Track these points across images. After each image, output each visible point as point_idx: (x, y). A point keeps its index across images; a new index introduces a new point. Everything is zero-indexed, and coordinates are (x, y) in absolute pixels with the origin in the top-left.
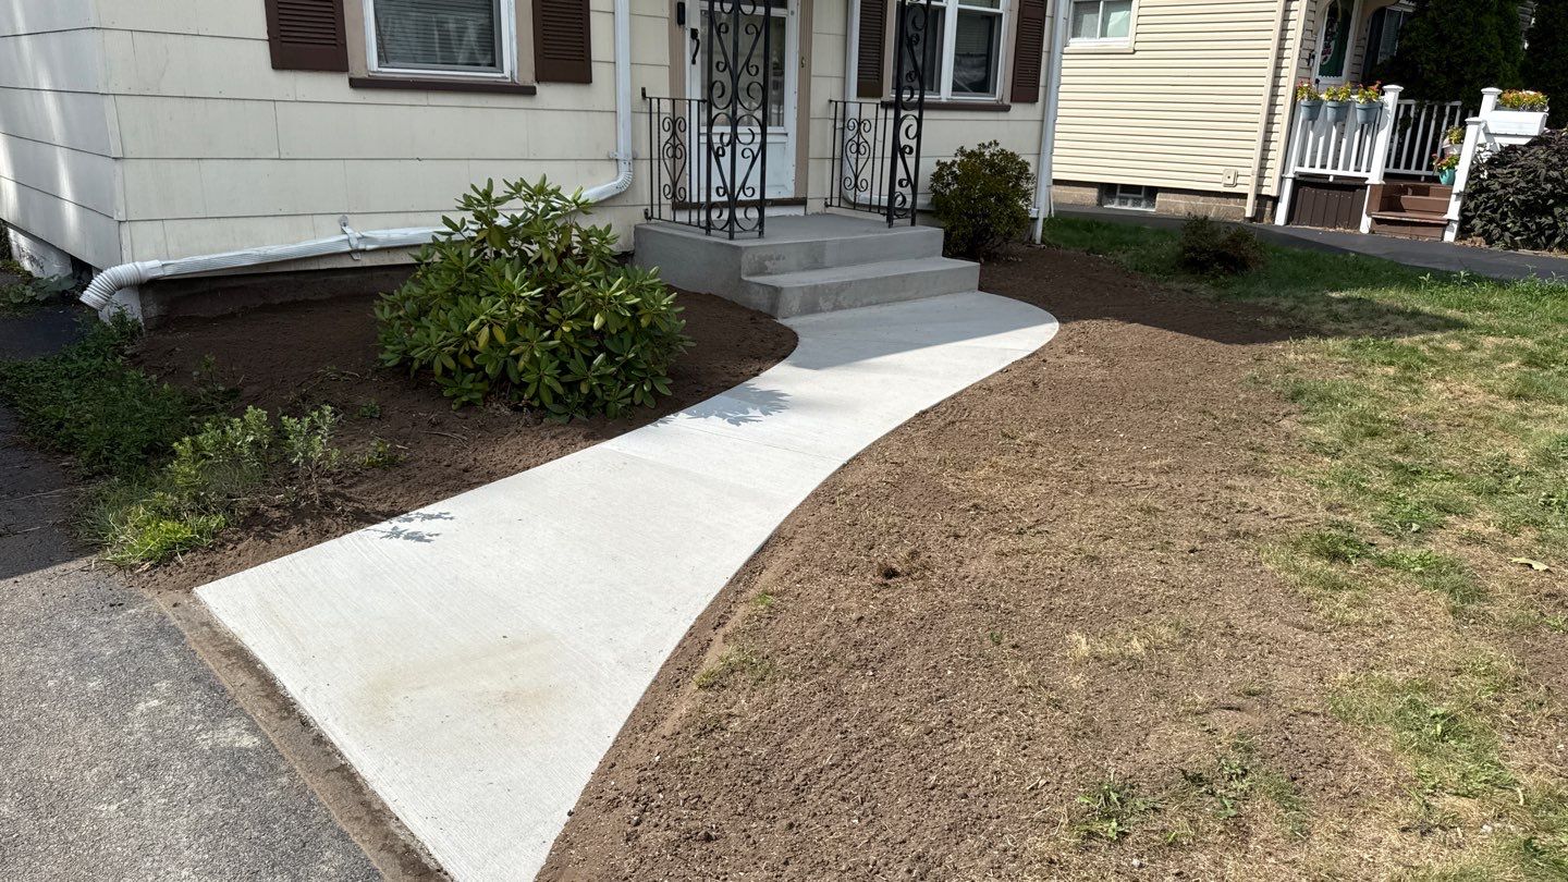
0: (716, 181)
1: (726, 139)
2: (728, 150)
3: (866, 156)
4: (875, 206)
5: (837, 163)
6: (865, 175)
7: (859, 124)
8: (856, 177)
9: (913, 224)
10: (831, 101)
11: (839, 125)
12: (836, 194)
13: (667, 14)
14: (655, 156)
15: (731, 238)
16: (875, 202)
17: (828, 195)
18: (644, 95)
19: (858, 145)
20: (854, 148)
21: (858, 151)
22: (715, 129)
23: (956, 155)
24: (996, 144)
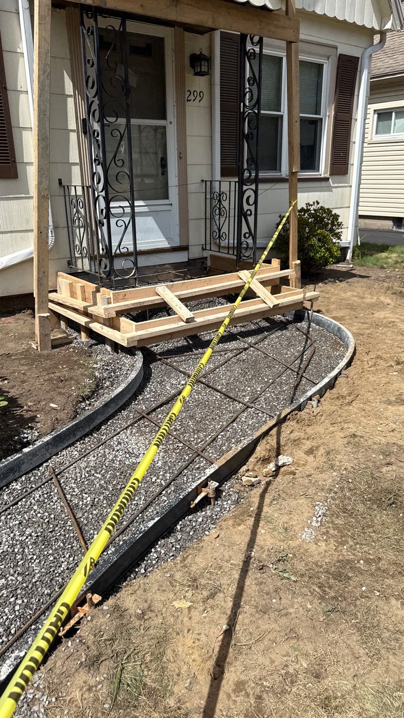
1: (104, 214)
3: (225, 216)
5: (208, 222)
7: (220, 196)
10: (203, 181)
11: (208, 196)
12: (208, 241)
13: (74, 128)
14: (70, 225)
17: (204, 243)
18: (60, 184)
19: (220, 210)
20: (218, 212)
21: (220, 214)
24: (318, 203)
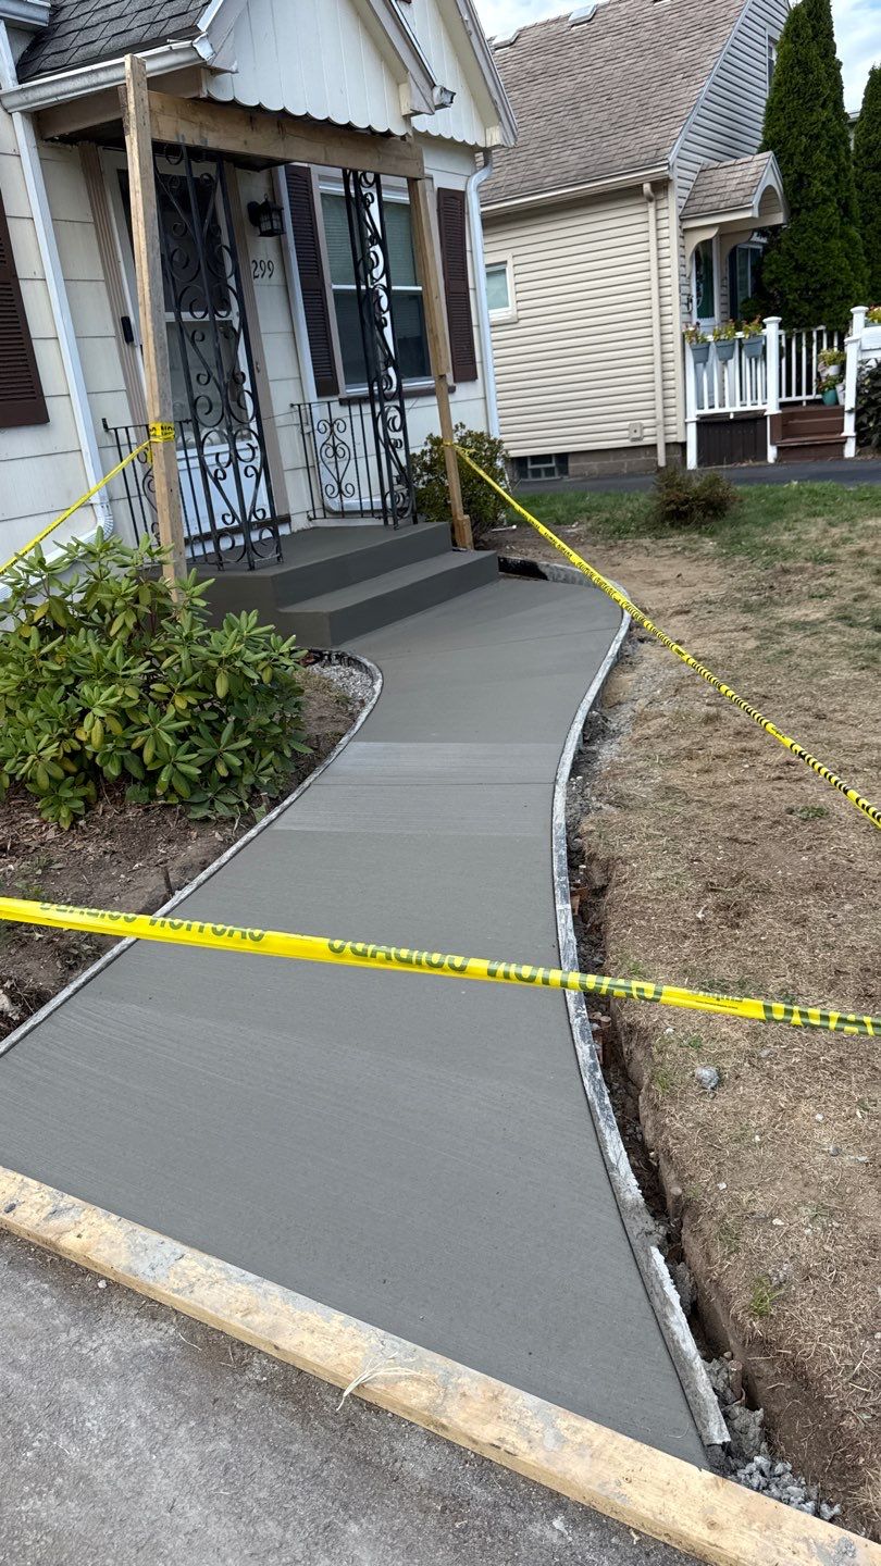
0: (220, 507)
1: (224, 459)
2: (230, 471)
3: (347, 455)
4: (367, 511)
5: (312, 471)
6: (350, 478)
7: (331, 425)
8: (339, 483)
9: (415, 522)
10: (292, 405)
11: (307, 429)
12: (318, 505)
13: (113, 333)
14: (134, 492)
15: (252, 568)
16: (367, 507)
17: (309, 507)
18: (105, 426)
19: (335, 448)
20: (330, 452)
21: (335, 453)
22: (207, 450)
23: (426, 444)
24: (463, 426)
